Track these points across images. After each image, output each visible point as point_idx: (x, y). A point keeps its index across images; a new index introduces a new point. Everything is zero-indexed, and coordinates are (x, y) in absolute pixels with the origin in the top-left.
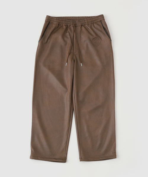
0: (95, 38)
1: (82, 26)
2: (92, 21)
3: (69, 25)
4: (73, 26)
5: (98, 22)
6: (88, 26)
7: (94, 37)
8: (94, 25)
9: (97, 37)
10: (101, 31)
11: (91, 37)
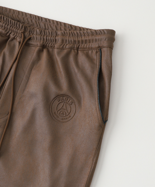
0: (63, 95)
1: (43, 47)
2: (75, 41)
3: (12, 36)
4: (20, 43)
5: (92, 49)
6: (59, 53)
7: (62, 93)
8: (77, 54)
9: (70, 94)
10: (88, 81)
11: (53, 89)
